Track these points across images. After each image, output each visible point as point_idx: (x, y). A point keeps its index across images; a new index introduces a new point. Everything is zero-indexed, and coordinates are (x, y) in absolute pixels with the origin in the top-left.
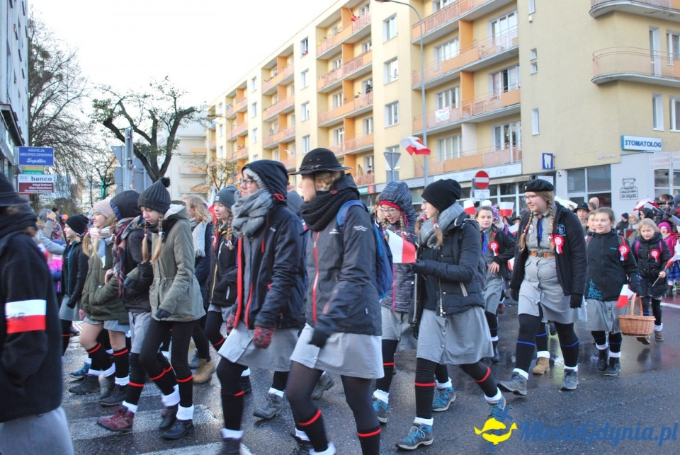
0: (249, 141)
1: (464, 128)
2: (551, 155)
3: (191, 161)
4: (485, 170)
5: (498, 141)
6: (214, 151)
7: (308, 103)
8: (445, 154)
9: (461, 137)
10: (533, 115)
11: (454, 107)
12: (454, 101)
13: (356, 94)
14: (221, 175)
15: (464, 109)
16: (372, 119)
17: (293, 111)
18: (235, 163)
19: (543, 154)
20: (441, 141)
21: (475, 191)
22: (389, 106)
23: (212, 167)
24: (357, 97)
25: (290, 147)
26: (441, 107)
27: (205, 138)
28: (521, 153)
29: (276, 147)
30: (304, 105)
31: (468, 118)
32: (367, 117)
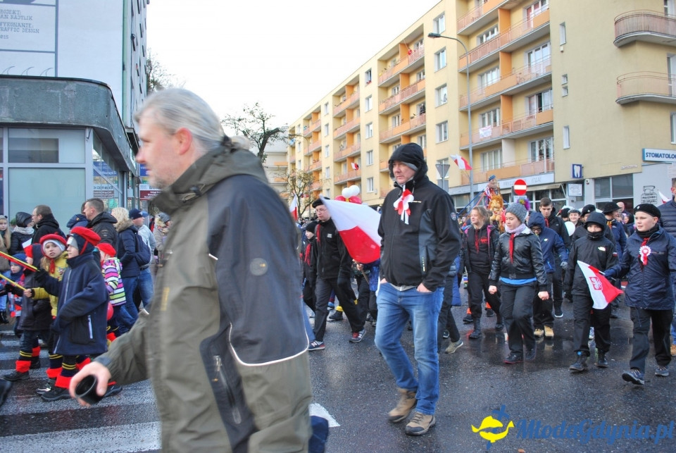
0: (323, 155)
1: (504, 144)
2: (580, 166)
3: (274, 172)
4: (523, 179)
5: (534, 155)
6: (294, 164)
7: (371, 123)
8: (488, 165)
9: (501, 151)
10: (565, 131)
11: (495, 125)
12: (495, 121)
13: (412, 115)
14: (299, 183)
15: (503, 127)
16: (425, 136)
17: (359, 130)
18: (311, 174)
19: (573, 165)
20: (484, 155)
21: (515, 197)
22: (439, 125)
23: (293, 177)
24: (412, 118)
25: (356, 161)
26: (484, 126)
27: (286, 153)
28: (553, 164)
29: (345, 161)
30: (368, 125)
31: (507, 134)
32: (421, 135)
